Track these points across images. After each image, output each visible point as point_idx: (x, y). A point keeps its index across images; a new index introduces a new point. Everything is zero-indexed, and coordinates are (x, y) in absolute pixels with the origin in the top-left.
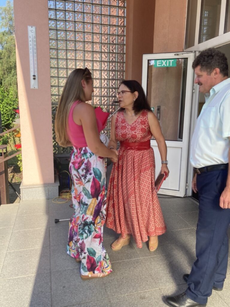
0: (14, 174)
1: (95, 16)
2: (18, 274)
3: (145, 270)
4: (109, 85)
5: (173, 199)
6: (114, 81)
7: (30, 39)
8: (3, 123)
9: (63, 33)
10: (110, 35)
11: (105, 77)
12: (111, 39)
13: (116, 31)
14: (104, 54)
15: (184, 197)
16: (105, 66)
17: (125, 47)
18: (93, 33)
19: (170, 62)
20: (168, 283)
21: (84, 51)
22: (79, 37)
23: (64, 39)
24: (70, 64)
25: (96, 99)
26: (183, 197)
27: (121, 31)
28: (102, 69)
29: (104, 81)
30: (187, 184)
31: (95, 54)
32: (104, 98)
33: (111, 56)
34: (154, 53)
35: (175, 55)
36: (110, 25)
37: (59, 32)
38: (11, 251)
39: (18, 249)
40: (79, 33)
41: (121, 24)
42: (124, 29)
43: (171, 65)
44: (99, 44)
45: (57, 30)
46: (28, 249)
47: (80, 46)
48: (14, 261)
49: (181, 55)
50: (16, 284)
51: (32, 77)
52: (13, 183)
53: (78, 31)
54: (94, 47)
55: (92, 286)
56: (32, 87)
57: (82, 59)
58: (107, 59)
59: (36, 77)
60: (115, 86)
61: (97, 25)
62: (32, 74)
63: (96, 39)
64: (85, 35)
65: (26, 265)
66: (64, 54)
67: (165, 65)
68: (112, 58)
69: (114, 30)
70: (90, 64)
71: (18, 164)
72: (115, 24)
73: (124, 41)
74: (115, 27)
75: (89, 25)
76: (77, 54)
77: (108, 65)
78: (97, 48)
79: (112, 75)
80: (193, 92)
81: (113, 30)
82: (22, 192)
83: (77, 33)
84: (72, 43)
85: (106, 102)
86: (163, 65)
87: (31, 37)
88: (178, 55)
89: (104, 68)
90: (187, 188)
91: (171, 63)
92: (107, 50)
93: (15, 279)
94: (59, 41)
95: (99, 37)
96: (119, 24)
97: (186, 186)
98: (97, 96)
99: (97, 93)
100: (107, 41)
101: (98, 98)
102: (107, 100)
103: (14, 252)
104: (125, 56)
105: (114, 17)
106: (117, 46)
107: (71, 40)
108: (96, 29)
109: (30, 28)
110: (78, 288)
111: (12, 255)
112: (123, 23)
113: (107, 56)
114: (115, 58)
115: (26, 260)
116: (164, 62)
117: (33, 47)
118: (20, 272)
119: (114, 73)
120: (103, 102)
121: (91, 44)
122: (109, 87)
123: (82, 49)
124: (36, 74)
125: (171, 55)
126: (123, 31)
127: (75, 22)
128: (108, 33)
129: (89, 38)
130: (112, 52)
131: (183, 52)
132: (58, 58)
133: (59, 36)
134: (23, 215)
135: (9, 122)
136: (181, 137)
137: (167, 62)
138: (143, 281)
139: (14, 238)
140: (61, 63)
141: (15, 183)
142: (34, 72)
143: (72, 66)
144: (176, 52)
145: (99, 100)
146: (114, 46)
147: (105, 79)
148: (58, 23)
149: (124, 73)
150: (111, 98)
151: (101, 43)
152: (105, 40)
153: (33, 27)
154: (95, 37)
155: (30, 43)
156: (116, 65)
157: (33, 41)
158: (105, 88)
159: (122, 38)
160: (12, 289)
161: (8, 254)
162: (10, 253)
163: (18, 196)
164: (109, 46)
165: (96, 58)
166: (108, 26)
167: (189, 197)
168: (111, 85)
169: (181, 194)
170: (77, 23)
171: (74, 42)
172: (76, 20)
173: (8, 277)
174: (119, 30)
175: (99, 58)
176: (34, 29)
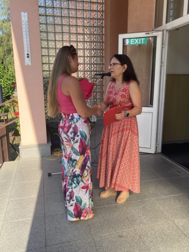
0: (14, 137)
1: (78, 3)
2: (18, 218)
3: (122, 214)
4: (91, 61)
5: (145, 155)
6: (95, 58)
7: (23, 23)
8: (4, 95)
9: (51, 18)
10: (91, 19)
11: (87, 55)
12: (92, 22)
13: (96, 15)
14: (86, 35)
15: (155, 154)
16: (88, 46)
17: (104, 29)
18: (77, 18)
19: (141, 40)
20: (142, 224)
21: (70, 33)
22: (65, 21)
23: (53, 23)
24: (58, 45)
25: (80, 74)
26: (153, 153)
27: (100, 15)
28: (85, 48)
29: (87, 58)
30: (157, 142)
31: (79, 35)
32: (87, 73)
33: (92, 37)
34: (128, 32)
35: (146, 34)
36: (91, 10)
37: (48, 17)
38: (12, 199)
39: (18, 198)
40: (65, 18)
41: (100, 9)
42: (102, 14)
43: (143, 43)
44: (82, 27)
45: (46, 16)
46: (26, 198)
47: (66, 29)
48: (15, 207)
49: (152, 33)
50: (16, 226)
51: (26, 56)
52: (14, 144)
53: (64, 16)
54: (78, 29)
55: (79, 227)
56: (26, 64)
57: (68, 40)
58: (89, 40)
59: (30, 56)
60: (96, 62)
61: (80, 11)
62: (26, 53)
63: (80, 22)
64: (70, 19)
65: (25, 211)
66: (53, 36)
67: (138, 43)
68: (93, 38)
69: (95, 15)
70: (74, 44)
71: (17, 128)
72: (95, 9)
73: (103, 24)
74: (95, 12)
75: (73, 11)
76: (63, 36)
77: (89, 45)
78: (80, 30)
79: (94, 53)
80: (162, 65)
81: (93, 15)
82: (21, 152)
83: (63, 18)
84: (59, 26)
85: (89, 76)
86: (135, 43)
87: (24, 22)
88: (148, 34)
89: (87, 47)
90: (157, 146)
91: (143, 41)
92: (89, 32)
93: (16, 222)
94: (49, 25)
95: (82, 21)
96: (99, 10)
97: (156, 144)
98: (81, 71)
99: (81, 69)
100: (88, 24)
101: (82, 73)
102: (90, 74)
103: (15, 200)
104: (104, 36)
105: (94, 3)
106: (97, 28)
107: (58, 24)
108: (79, 14)
109: (23, 14)
110: (67, 229)
111: (13, 203)
112: (102, 9)
113: (88, 37)
114: (95, 38)
115: (25, 206)
116: (137, 40)
117: (26, 30)
118: (20, 217)
119: (95, 51)
120: (86, 76)
121: (76, 27)
122: (91, 63)
123: (68, 32)
124: (29, 53)
125: (143, 34)
126: (102, 15)
127: (61, 8)
128: (89, 17)
129: (73, 22)
130: (93, 33)
131: (153, 31)
132: (48, 39)
133: (48, 21)
134: (22, 170)
135: (9, 94)
136: (151, 103)
137: (139, 40)
138: (121, 222)
139: (15, 189)
140: (50, 44)
141: (16, 144)
142: (28, 51)
143: (60, 46)
144: (147, 32)
145: (83, 74)
146: (95, 28)
147: (88, 57)
148: (47, 10)
149: (104, 51)
150: (93, 73)
151: (84, 26)
152: (87, 24)
153: (25, 13)
154: (78, 21)
155: (24, 26)
156: (97, 45)
157: (25, 24)
158: (88, 64)
159: (101, 21)
160: (13, 230)
161: (9, 201)
162: (11, 201)
163: (18, 155)
164: (90, 28)
165: (80, 39)
166: (89, 12)
167: (159, 153)
168: (92, 62)
169: (152, 151)
170: (63, 9)
171: (61, 26)
172: (62, 7)
173: (10, 221)
174: (98, 15)
175: (82, 39)
176: (26, 14)
